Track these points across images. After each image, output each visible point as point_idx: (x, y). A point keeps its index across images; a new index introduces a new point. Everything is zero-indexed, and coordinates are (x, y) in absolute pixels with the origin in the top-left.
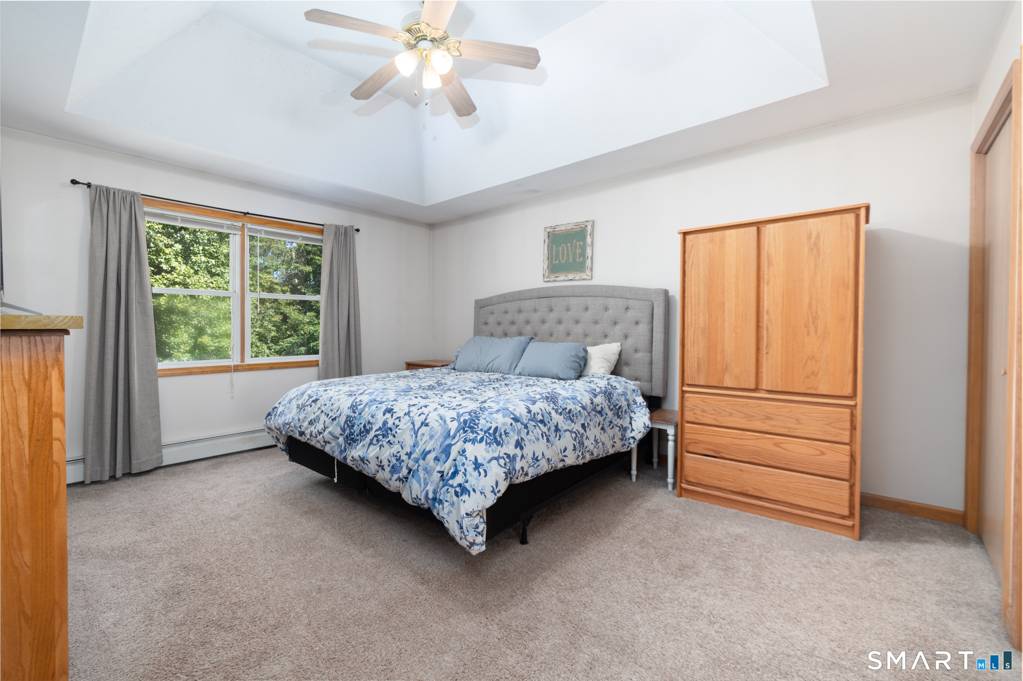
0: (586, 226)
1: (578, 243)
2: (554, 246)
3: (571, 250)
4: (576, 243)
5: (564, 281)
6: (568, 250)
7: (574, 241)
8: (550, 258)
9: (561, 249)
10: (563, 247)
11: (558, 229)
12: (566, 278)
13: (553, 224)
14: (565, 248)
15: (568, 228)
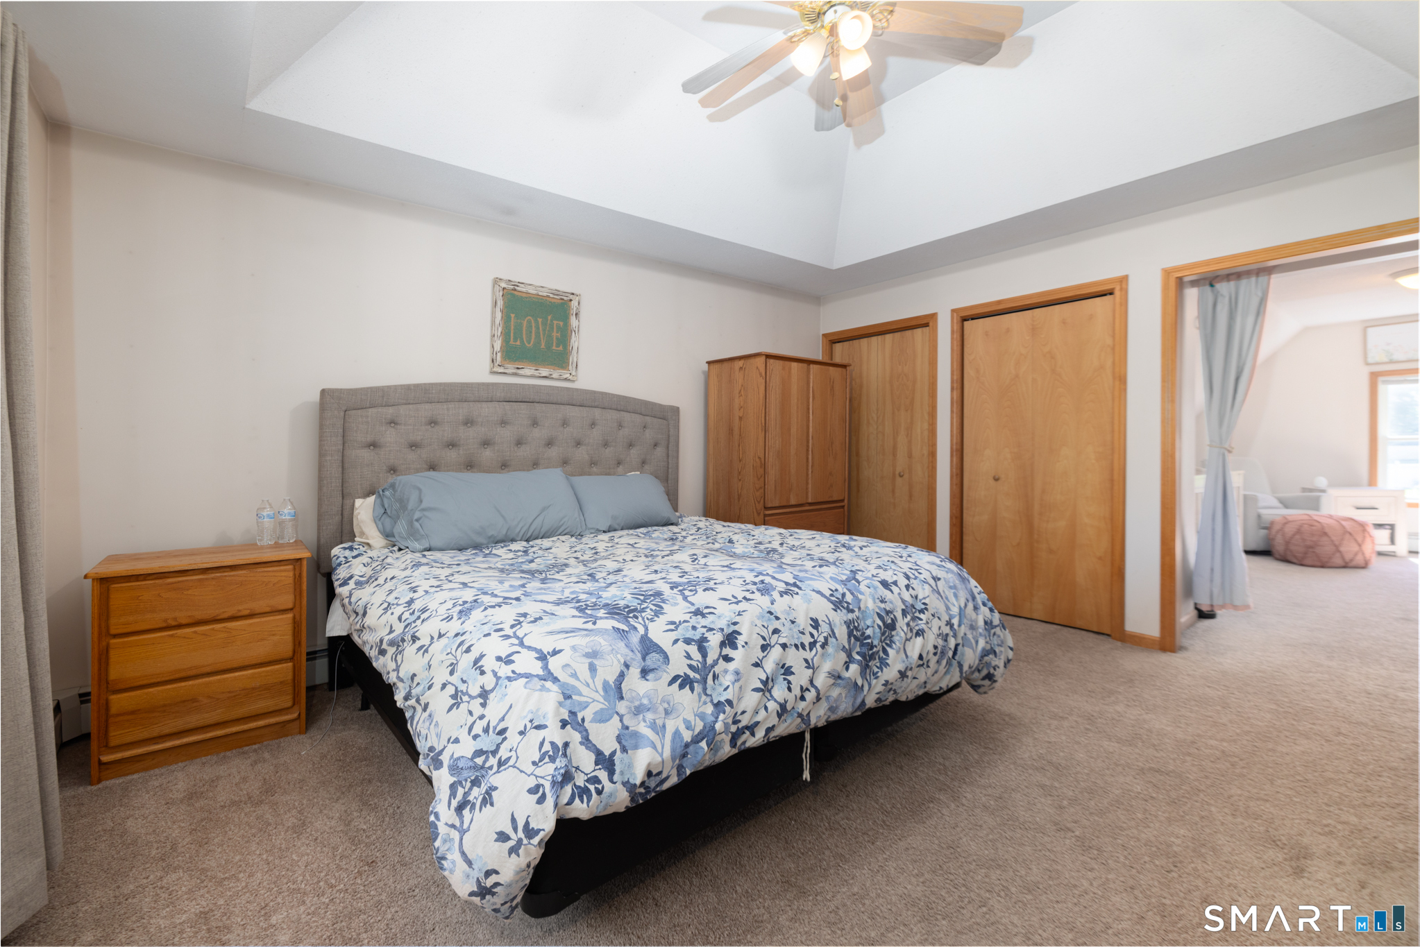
0: (571, 300)
1: (555, 322)
2: (513, 316)
3: (544, 330)
4: (552, 321)
5: (532, 376)
6: (538, 328)
7: (549, 318)
8: (506, 335)
9: (525, 323)
10: (529, 322)
11: (524, 290)
12: (536, 373)
13: (516, 279)
14: (533, 325)
15: (540, 294)
